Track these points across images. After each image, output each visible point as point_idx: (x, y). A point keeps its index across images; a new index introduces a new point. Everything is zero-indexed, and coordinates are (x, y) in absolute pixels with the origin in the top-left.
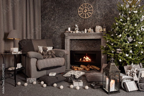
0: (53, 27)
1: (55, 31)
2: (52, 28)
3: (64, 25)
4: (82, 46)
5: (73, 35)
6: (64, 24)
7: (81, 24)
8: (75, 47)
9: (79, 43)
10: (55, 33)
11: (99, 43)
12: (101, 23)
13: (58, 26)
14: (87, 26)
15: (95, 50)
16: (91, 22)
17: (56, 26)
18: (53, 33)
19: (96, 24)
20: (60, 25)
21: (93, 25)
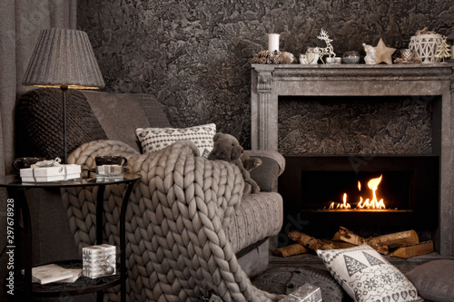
0: (168, 28)
1: (180, 53)
2: (160, 30)
3: (235, 21)
4: (333, 131)
5: (297, 75)
6: (236, 14)
7: (328, 19)
8: (293, 139)
9: (317, 118)
10: (182, 58)
11: (418, 118)
12: (431, 19)
13: (196, 23)
14: (362, 29)
15: (400, 152)
16: (379, 9)
17: (185, 22)
18: (170, 61)
19: (404, 19)
20: (209, 16)
21: (388, 29)
